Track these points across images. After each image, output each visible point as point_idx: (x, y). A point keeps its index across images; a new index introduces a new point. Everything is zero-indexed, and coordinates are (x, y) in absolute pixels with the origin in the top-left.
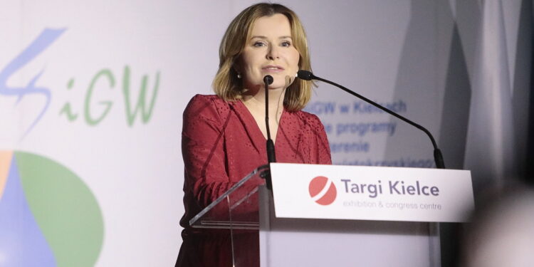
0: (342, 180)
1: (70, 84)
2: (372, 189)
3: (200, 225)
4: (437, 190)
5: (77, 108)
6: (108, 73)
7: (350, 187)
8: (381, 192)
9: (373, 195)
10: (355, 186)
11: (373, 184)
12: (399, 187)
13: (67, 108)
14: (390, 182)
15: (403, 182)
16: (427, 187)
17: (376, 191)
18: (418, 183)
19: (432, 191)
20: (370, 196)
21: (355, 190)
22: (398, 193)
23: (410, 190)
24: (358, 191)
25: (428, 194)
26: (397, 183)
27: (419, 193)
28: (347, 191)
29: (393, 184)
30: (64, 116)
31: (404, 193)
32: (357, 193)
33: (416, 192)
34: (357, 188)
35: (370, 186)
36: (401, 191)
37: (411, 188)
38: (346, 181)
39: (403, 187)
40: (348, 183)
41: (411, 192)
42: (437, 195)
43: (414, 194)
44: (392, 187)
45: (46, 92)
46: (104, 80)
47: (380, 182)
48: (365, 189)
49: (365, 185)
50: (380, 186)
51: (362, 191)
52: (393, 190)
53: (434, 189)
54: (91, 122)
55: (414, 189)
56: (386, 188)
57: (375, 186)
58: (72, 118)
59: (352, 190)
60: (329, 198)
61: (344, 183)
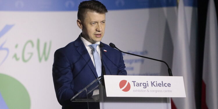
0: (132, 82)
1: (17, 46)
2: (144, 85)
3: (75, 101)
4: (170, 85)
5: (19, 55)
6: (31, 42)
7: (136, 84)
8: (148, 86)
9: (145, 87)
10: (137, 84)
11: (145, 83)
12: (155, 84)
13: (15, 56)
14: (151, 82)
15: (156, 82)
16: (166, 84)
17: (146, 86)
18: (162, 82)
19: (168, 85)
20: (144, 88)
21: (138, 85)
22: (155, 86)
23: (159, 85)
24: (139, 86)
25: (166, 86)
26: (154, 82)
27: (163, 86)
28: (134, 86)
29: (152, 83)
30: (14, 59)
31: (157, 86)
32: (138, 87)
33: (162, 86)
34: (139, 84)
35: (143, 83)
36: (156, 85)
37: (160, 84)
38: (134, 82)
39: (157, 84)
40: (135, 82)
41: (160, 86)
42: (170, 86)
43: (161, 86)
44: (152, 84)
45: (7, 49)
46: (29, 45)
47: (147, 82)
48: (142, 85)
49: (142, 83)
50: (148, 84)
51: (141, 86)
52: (153, 85)
53: (169, 84)
54: (24, 61)
55: (161, 85)
56: (150, 84)
57: (145, 84)
58: (17, 59)
59: (137, 85)
60: (127, 89)
61: (133, 82)
